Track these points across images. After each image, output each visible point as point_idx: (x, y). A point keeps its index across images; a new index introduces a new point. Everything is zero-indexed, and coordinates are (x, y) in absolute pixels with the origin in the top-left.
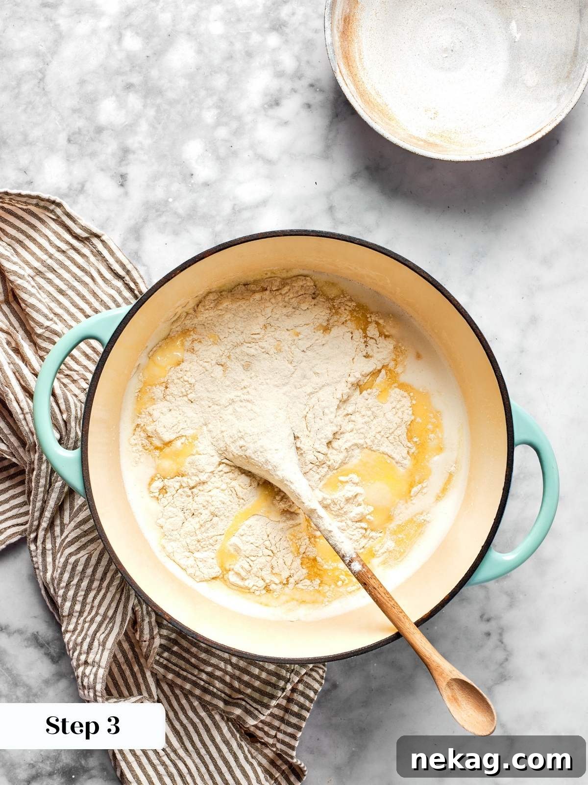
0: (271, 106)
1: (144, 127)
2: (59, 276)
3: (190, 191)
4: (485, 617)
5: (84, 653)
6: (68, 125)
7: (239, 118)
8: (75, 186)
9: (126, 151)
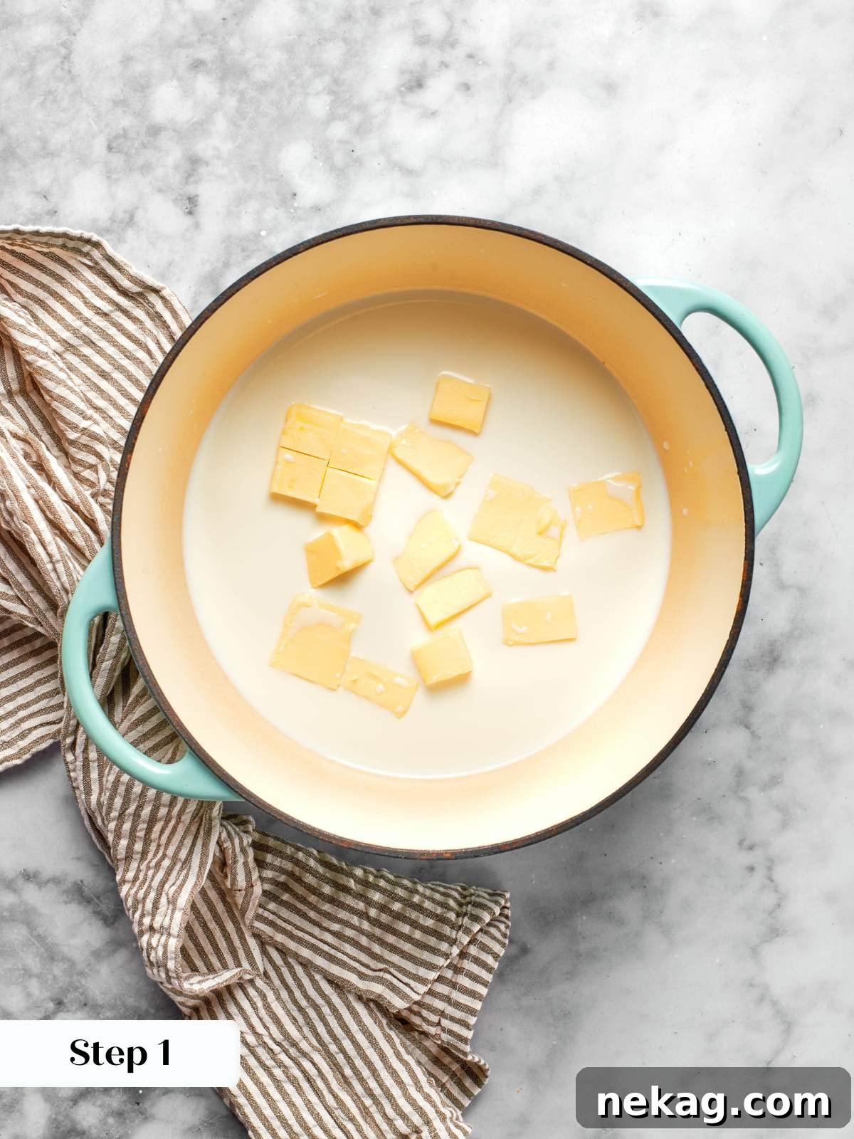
0: (411, 89)
1: (220, 124)
2: (100, 351)
3: (292, 220)
4: (747, 843)
5: (148, 914)
6: (107, 125)
7: (362, 108)
8: (121, 215)
9: (194, 163)
